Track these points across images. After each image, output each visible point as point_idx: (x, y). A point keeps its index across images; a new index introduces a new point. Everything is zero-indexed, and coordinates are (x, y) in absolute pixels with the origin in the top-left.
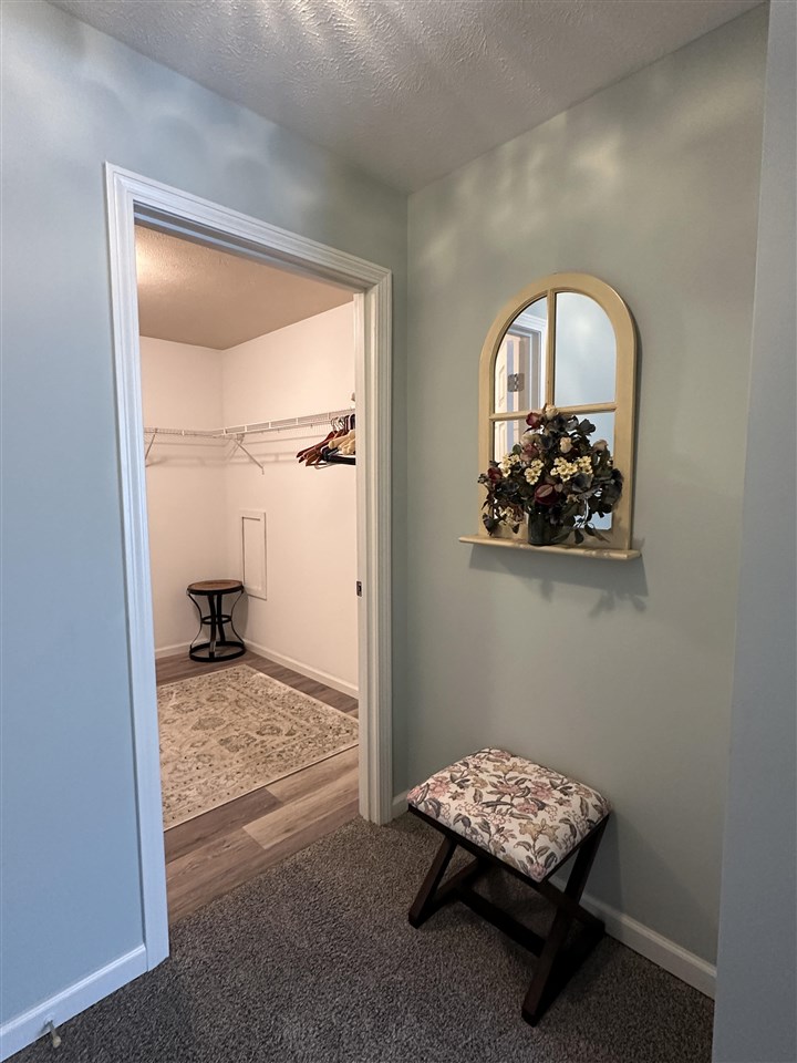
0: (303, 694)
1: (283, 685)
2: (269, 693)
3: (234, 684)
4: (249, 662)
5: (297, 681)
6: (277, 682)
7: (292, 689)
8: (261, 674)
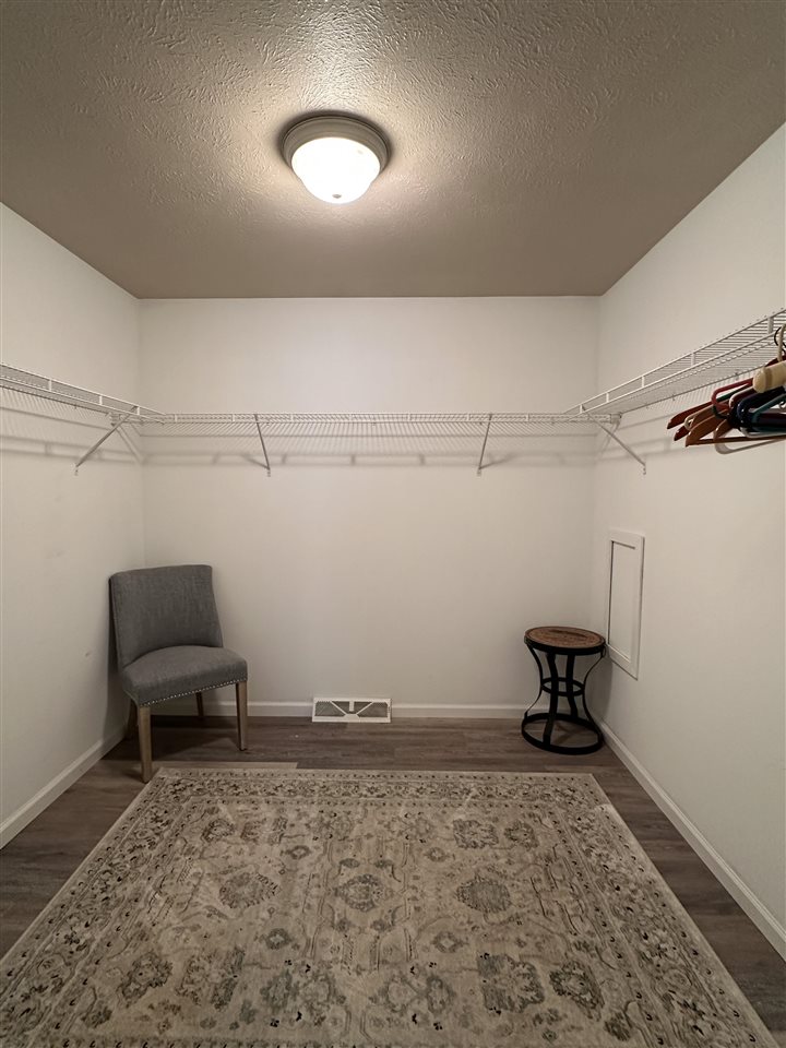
0: (675, 903)
1: (641, 855)
2: (611, 865)
3: (560, 812)
4: (601, 770)
5: (670, 856)
6: (633, 841)
7: (656, 876)
8: (611, 809)
